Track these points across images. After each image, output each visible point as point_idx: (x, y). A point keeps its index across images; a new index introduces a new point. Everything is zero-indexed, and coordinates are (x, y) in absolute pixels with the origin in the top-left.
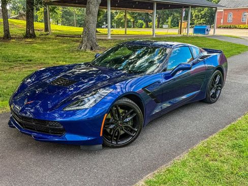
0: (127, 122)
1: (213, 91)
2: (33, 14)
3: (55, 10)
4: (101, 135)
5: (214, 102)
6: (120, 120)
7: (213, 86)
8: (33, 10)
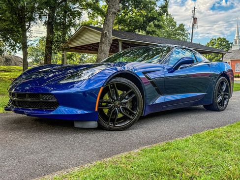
0: (125, 103)
1: (221, 98)
2: (51, 57)
3: (72, 57)
4: (96, 110)
5: (222, 110)
6: (117, 100)
7: (220, 92)
8: (51, 53)
